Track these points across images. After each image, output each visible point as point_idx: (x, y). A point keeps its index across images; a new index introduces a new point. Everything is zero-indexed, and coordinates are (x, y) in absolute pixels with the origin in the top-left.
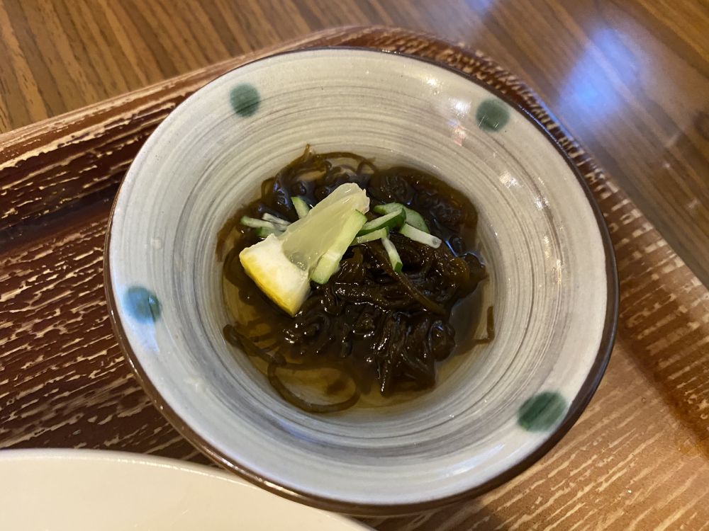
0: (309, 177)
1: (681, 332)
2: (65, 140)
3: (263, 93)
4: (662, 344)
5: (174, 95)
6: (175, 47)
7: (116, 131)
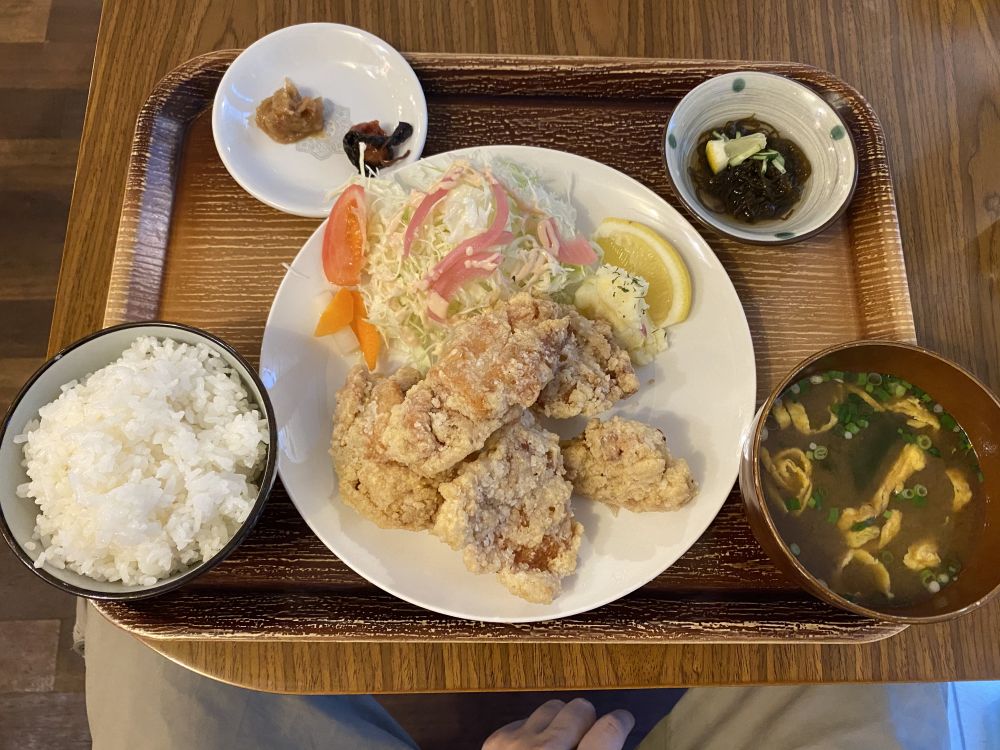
0: (747, 127)
1: (879, 270)
2: (655, 70)
3: (747, 85)
4: (867, 273)
5: (707, 68)
6: (716, 40)
7: (676, 75)
